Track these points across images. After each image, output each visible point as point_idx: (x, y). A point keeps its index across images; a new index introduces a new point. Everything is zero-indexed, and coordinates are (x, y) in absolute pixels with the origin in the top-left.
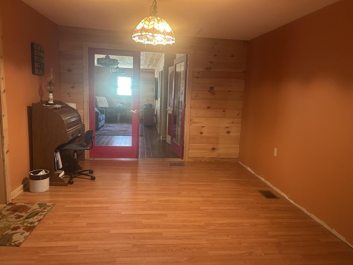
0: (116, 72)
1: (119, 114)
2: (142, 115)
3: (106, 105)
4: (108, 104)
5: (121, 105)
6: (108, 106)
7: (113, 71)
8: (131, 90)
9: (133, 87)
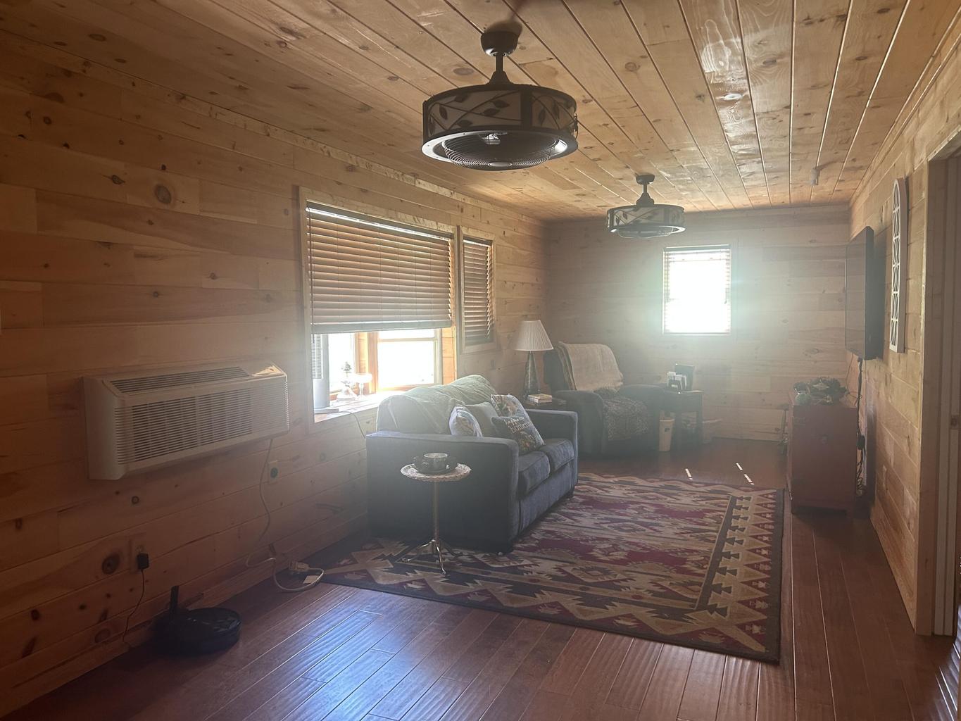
0: (636, 222)
1: (668, 422)
2: (785, 424)
3: (611, 380)
4: (619, 375)
5: (679, 377)
6: (621, 383)
7: (618, 221)
8: (727, 308)
9: (735, 295)
